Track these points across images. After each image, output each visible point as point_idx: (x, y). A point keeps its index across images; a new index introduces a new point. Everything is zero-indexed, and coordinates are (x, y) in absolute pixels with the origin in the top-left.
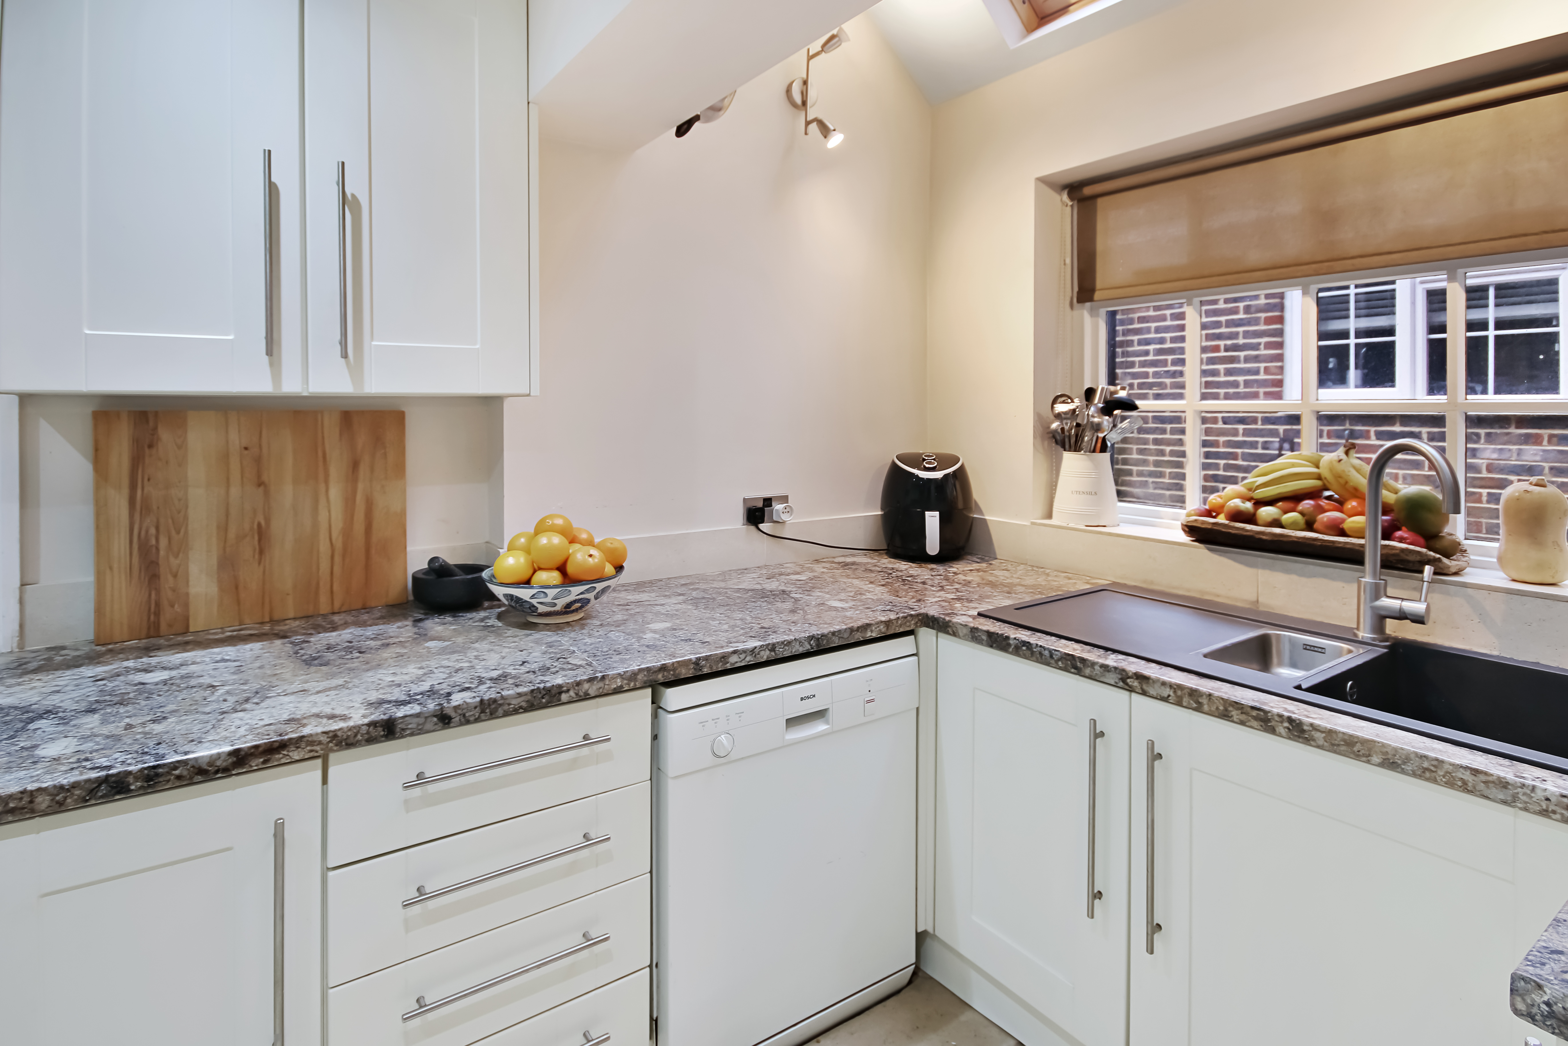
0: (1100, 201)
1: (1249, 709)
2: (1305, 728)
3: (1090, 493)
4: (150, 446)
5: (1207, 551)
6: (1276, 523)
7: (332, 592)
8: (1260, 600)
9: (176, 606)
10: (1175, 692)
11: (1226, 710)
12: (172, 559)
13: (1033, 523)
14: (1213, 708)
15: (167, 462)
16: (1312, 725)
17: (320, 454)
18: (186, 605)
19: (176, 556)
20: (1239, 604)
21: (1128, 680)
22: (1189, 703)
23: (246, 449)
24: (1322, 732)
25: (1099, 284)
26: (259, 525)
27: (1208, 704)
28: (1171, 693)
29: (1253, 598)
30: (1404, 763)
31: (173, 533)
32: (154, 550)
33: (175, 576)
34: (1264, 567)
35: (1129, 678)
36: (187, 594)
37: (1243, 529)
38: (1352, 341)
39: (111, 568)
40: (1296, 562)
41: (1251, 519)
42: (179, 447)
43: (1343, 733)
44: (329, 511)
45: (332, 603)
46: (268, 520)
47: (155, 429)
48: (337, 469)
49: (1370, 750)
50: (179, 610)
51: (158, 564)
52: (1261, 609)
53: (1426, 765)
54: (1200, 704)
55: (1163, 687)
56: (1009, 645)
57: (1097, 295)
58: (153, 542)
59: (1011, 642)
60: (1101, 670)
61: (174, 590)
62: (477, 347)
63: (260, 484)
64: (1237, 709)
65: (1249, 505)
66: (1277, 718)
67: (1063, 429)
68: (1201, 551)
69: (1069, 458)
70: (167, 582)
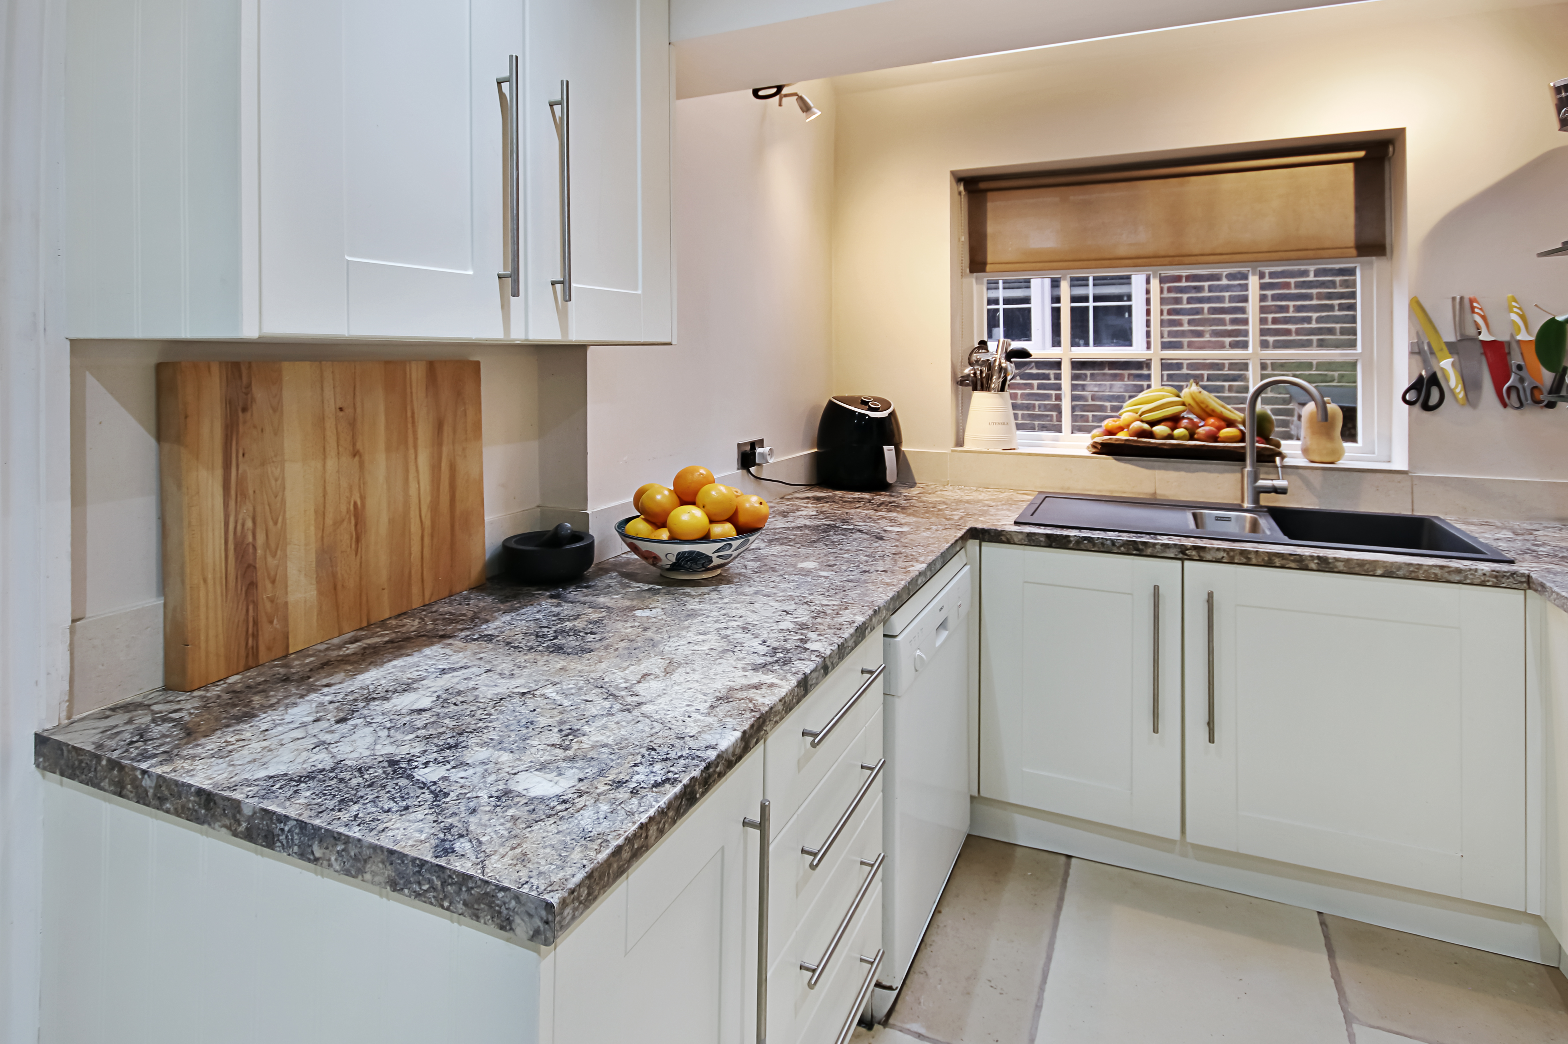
0: (990, 195)
1: (1288, 556)
2: (1330, 561)
3: (1003, 424)
4: (244, 410)
5: (1114, 461)
6: (1170, 437)
7: (423, 581)
8: (1157, 492)
9: (275, 621)
10: (1228, 554)
11: (1270, 559)
12: (269, 559)
13: (953, 451)
14: (1260, 560)
15: (262, 431)
16: (1335, 558)
17: (409, 414)
18: (285, 620)
19: (274, 556)
20: (1141, 496)
21: (1187, 552)
22: (1240, 560)
23: (341, 409)
24: (1342, 561)
25: (990, 258)
26: (355, 503)
27: (1256, 558)
28: (1225, 555)
29: (1152, 491)
30: (1398, 570)
31: (271, 523)
32: (251, 550)
33: (273, 582)
34: (1160, 468)
35: (1188, 550)
36: (286, 603)
37: (1149, 442)
38: (1001, 307)
39: (205, 581)
40: (1183, 462)
41: (1151, 435)
42: (275, 410)
43: (1357, 560)
44: (419, 483)
45: (424, 595)
46: (363, 498)
47: (249, 386)
48: (424, 431)
49: (1375, 567)
50: (278, 626)
51: (255, 567)
52: (1158, 497)
53: (1412, 569)
54: (1249, 559)
55: (1218, 552)
56: (1070, 542)
57: (988, 268)
58: (250, 539)
59: (1072, 539)
60: (1162, 548)
61: (272, 600)
62: (639, 292)
63: (355, 453)
64: (1279, 557)
65: (1146, 426)
66: (1309, 558)
67: (975, 374)
68: (1108, 461)
69: (978, 397)
70: (266, 590)
